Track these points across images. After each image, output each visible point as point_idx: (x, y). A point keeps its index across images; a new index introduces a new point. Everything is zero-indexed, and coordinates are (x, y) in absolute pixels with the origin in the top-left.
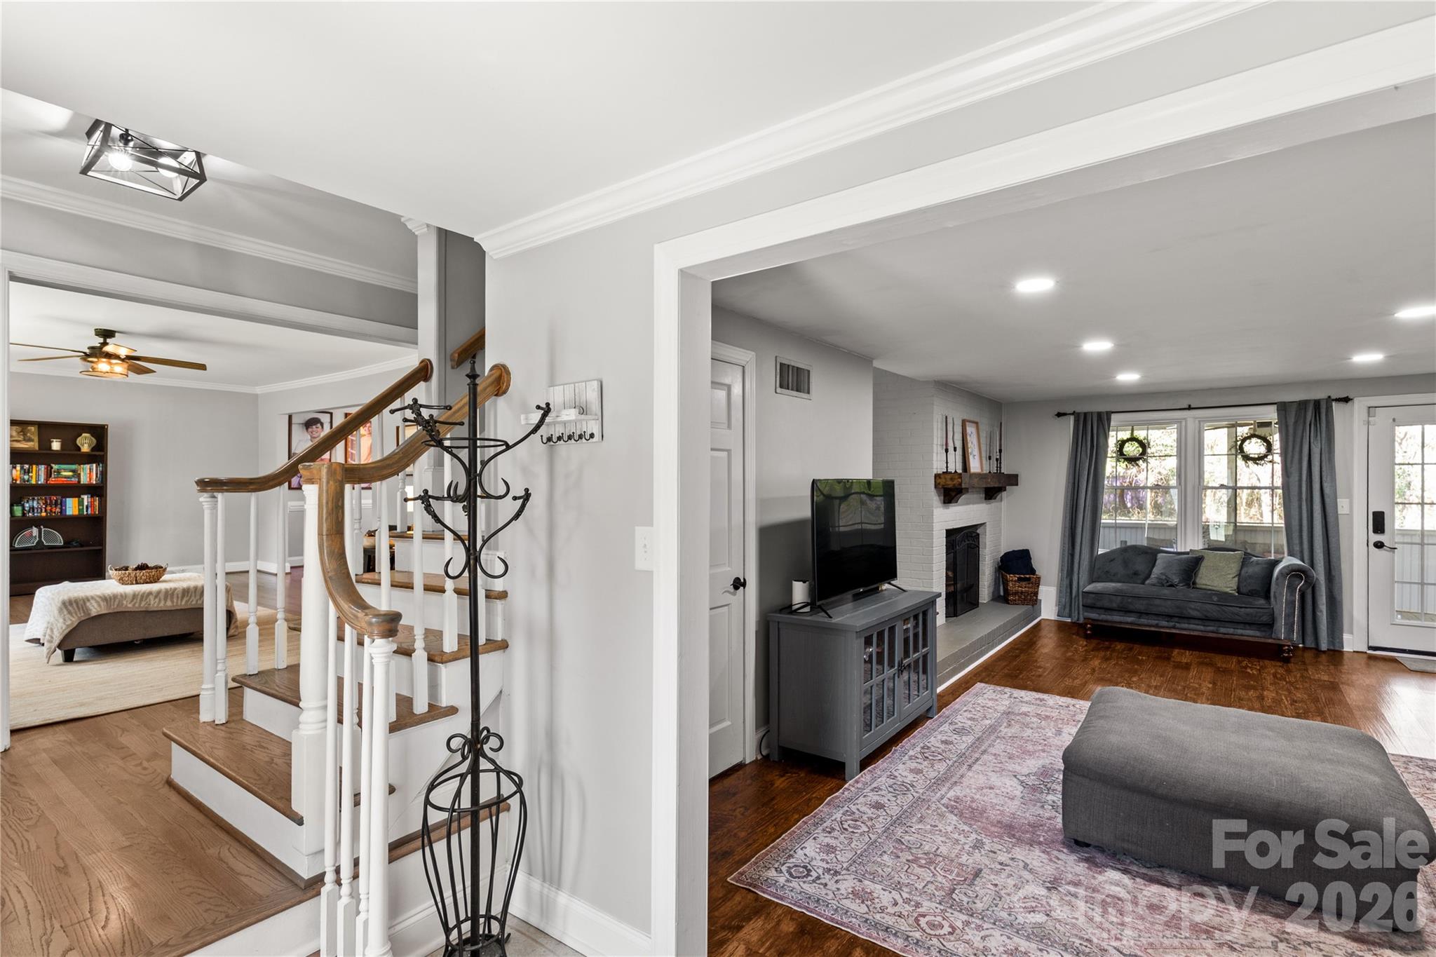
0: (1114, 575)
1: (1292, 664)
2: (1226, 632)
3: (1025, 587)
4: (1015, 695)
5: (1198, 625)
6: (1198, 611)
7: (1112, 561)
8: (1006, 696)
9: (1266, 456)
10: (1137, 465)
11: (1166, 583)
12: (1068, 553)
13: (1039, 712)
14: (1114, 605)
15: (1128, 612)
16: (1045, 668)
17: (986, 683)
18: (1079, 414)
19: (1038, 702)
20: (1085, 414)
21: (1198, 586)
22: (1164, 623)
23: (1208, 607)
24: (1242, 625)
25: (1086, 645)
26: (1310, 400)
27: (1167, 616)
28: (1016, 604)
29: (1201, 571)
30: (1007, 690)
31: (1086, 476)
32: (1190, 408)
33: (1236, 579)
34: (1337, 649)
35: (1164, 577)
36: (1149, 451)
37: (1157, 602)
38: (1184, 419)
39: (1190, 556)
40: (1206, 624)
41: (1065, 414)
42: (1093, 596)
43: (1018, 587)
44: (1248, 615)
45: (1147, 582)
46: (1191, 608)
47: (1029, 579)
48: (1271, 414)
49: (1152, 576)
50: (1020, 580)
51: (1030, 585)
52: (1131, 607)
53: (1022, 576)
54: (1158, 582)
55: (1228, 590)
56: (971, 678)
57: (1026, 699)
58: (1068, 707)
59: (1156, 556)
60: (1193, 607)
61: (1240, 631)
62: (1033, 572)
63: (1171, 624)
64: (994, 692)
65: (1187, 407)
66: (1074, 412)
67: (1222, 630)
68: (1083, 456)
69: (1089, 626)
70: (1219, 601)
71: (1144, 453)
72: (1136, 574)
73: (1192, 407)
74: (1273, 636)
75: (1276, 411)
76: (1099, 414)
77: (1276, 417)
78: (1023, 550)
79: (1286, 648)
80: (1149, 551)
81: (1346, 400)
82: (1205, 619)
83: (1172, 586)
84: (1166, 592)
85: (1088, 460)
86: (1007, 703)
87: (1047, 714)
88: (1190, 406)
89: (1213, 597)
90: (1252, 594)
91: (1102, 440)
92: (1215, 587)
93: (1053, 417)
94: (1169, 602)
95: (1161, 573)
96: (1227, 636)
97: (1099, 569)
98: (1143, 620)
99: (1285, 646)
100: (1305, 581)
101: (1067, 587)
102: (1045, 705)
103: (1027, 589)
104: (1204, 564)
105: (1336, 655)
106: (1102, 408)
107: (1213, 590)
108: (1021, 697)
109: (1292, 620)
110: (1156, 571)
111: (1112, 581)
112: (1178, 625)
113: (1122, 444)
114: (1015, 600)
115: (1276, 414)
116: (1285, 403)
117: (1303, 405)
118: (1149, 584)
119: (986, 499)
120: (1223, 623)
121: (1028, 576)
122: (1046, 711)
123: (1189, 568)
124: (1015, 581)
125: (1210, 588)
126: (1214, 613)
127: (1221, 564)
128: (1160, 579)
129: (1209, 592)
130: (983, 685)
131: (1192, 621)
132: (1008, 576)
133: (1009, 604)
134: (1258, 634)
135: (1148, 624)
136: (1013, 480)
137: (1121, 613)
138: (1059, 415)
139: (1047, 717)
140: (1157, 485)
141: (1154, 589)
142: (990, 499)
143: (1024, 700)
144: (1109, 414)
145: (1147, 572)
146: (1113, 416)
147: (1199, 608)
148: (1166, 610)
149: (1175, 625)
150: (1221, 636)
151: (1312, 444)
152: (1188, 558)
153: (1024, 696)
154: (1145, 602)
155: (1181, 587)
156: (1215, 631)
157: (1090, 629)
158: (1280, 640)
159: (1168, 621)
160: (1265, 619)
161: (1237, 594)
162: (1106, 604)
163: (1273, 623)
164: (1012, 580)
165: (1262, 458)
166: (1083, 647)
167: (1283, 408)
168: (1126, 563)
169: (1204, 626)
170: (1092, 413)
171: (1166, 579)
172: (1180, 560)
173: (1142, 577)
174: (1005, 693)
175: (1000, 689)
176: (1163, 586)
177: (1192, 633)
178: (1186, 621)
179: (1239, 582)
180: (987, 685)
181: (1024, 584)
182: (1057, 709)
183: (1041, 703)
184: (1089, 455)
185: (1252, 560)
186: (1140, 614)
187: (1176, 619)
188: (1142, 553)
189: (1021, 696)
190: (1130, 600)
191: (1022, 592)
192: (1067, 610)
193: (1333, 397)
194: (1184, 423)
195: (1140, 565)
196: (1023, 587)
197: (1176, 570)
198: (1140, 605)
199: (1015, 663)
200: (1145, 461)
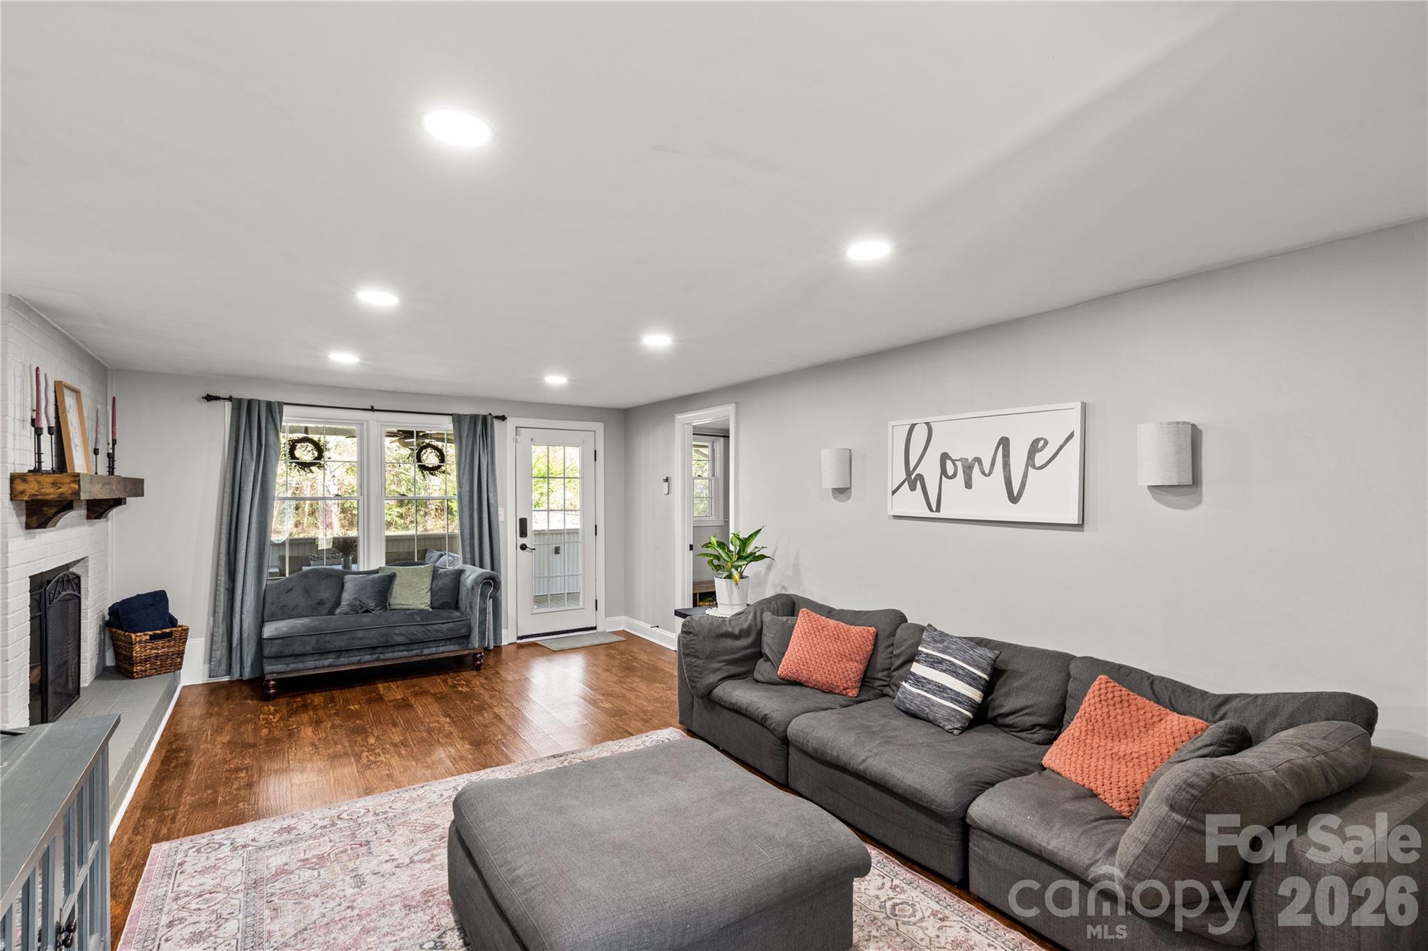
0: (294, 609)
1: (483, 670)
2: (429, 653)
3: (163, 648)
4: (240, 841)
5: (403, 651)
6: (403, 635)
7: (289, 591)
8: (226, 849)
9: (439, 467)
10: (311, 471)
11: (359, 609)
12: (226, 589)
13: (302, 856)
14: (308, 648)
15: (323, 653)
16: (247, 769)
17: (168, 838)
18: (240, 401)
19: (285, 836)
20: (250, 402)
21: (392, 607)
22: (368, 658)
23: (413, 629)
24: (443, 641)
25: (276, 711)
26: (479, 415)
27: (371, 648)
28: (146, 676)
29: (394, 590)
30: (219, 835)
31: (251, 484)
32: (372, 409)
33: (429, 594)
34: (498, 645)
35: (358, 603)
36: (326, 454)
37: (360, 634)
38: (366, 421)
39: (380, 574)
40: (410, 648)
41: (217, 398)
42: (280, 641)
43: (151, 649)
44: (449, 630)
45: (338, 611)
46: (397, 635)
47: (170, 635)
48: (447, 426)
49: (343, 603)
50: (153, 638)
51: (172, 643)
52: (329, 646)
53: (158, 632)
54: (351, 610)
55: (423, 607)
56: (130, 841)
57: (263, 840)
58: (333, 824)
59: (343, 579)
60: (398, 632)
61: (442, 649)
62: (173, 622)
63: (375, 657)
64: (198, 851)
65: (370, 408)
66: (231, 397)
67: (426, 651)
68: (247, 457)
69: (272, 682)
70: (422, 621)
71: (320, 457)
72: (320, 603)
73: (375, 408)
74: (470, 646)
75: (451, 422)
76: (269, 404)
77: (452, 429)
78: (156, 593)
79: (479, 655)
80: (333, 574)
81: (503, 418)
82: (411, 643)
83: (367, 611)
84: (366, 619)
85: (254, 464)
86: (236, 864)
87: (316, 852)
88: (372, 407)
89: (415, 617)
90: (443, 607)
91: (272, 438)
92: (411, 605)
93: (197, 400)
94: (373, 632)
95: (354, 599)
96: (430, 657)
97: (272, 604)
98: (343, 659)
99: (477, 654)
100: (494, 588)
101: (223, 634)
102: (300, 838)
103: (166, 650)
104: (397, 582)
105: (498, 648)
106: (274, 397)
107: (409, 609)
108: (253, 840)
109: (484, 627)
110: (347, 597)
111: (290, 617)
112: (382, 656)
113: (293, 445)
114: (145, 671)
115: (452, 425)
116: (459, 415)
117: (474, 418)
118: (340, 613)
119: (88, 517)
120: (426, 643)
121: (168, 630)
122: (310, 848)
123: (383, 588)
124: (146, 642)
125: (405, 607)
126: (420, 636)
127: (414, 580)
128: (352, 605)
129: (408, 612)
130: (165, 845)
131: (397, 648)
132: (133, 636)
133: (133, 678)
134: (457, 647)
135: (347, 663)
136: (136, 486)
137: (316, 657)
138: (209, 398)
139: (322, 859)
140: (338, 495)
141: (352, 618)
142: (99, 517)
143: (262, 843)
144: (281, 405)
145: (334, 599)
146: (286, 408)
147: (404, 632)
148: (369, 642)
149: (379, 657)
150: (423, 658)
151: (481, 457)
152: (380, 578)
153: (256, 836)
154: (345, 637)
155: (377, 612)
156: (419, 654)
157: (274, 686)
158: (475, 649)
159: (370, 654)
160: (463, 631)
161: (431, 610)
162: (297, 648)
163: (470, 634)
164: (140, 642)
165: (437, 468)
166: (274, 714)
167: (457, 419)
168: (307, 592)
169: (408, 651)
170: (259, 401)
171: (360, 605)
172: (373, 581)
173: (328, 606)
174: (221, 845)
175: (204, 841)
176: (357, 612)
177: (396, 662)
178: (390, 649)
179: (432, 596)
180: (174, 843)
181: (160, 643)
182: (322, 835)
183: (292, 836)
184: (255, 455)
185: (440, 572)
186: (340, 652)
187: (380, 650)
188: (326, 577)
189: (251, 837)
190: (327, 639)
191: (157, 656)
192: (224, 667)
193: (494, 414)
194: (365, 426)
195: (326, 593)
196: (161, 648)
197: (370, 593)
198: (340, 643)
199: (193, 778)
200: (320, 466)
